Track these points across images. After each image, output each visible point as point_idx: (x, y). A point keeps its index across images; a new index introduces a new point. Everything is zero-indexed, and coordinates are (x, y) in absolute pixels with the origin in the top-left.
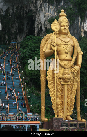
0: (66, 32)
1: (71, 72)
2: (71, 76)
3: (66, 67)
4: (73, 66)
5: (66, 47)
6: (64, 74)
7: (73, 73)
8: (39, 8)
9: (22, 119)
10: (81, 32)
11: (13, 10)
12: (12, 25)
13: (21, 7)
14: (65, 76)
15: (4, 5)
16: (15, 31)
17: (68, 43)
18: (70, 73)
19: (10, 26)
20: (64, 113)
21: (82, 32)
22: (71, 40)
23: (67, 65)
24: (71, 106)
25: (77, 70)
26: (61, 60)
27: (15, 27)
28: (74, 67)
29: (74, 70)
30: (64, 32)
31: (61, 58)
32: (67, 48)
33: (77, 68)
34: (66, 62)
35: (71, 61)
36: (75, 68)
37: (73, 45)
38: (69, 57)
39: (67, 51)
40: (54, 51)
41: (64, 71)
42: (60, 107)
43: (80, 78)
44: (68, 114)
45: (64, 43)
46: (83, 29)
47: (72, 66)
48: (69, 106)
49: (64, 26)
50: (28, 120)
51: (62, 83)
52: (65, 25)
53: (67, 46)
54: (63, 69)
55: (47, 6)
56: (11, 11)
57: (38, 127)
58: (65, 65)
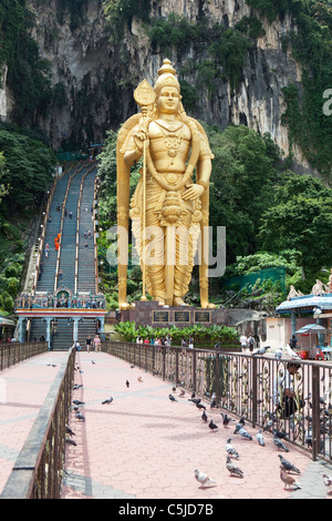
0: (173, 108)
1: (184, 199)
2: (184, 206)
3: (172, 187)
4: (188, 186)
5: (172, 143)
6: (166, 203)
7: (188, 201)
8: (142, 68)
9: (66, 305)
10: (233, 115)
11: (99, 78)
12: (96, 108)
13: (116, 70)
14: (168, 208)
15: (78, 68)
16: (104, 120)
17: (177, 134)
18: (181, 201)
19: (93, 111)
20: (166, 291)
21: (235, 116)
22: (185, 126)
23: (173, 184)
24: (184, 275)
25: (196, 193)
26: (161, 172)
27: (104, 114)
28: (191, 187)
29: (190, 193)
30: (168, 107)
31: (159, 168)
32: (172, 145)
33: (197, 189)
34: (171, 176)
35: (184, 173)
36: (192, 190)
37: (188, 136)
38: (178, 164)
39: (172, 151)
41: (166, 196)
42: (158, 279)
43: (207, 213)
44: (177, 293)
45: (167, 133)
46: (237, 108)
47: (185, 186)
48: (178, 275)
49: (168, 95)
50: (81, 306)
51: (163, 223)
52: (170, 92)
53: (172, 140)
54: (164, 192)
55: (158, 61)
56: (93, 79)
57: (103, 323)
58: (170, 183)
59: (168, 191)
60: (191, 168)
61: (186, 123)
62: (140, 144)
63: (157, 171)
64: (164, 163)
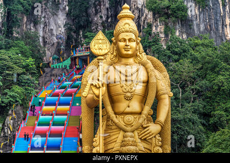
1: (141, 139)
3: (129, 128)
4: (145, 126)
5: (127, 87)
6: (123, 144)
7: (145, 140)
10: (226, 26)
18: (139, 140)
21: (228, 26)
23: (131, 125)
25: (153, 132)
26: (118, 114)
28: (148, 127)
29: (146, 133)
30: (125, 53)
31: (117, 111)
32: (128, 89)
33: (154, 128)
34: (128, 118)
35: (140, 113)
36: (148, 130)
38: (135, 106)
39: (129, 94)
40: (98, 97)
41: (124, 137)
47: (142, 126)
49: (125, 40)
52: (127, 38)
54: (122, 133)
58: (127, 125)
59: (125, 131)
60: (147, 109)
61: (144, 65)
62: (96, 91)
63: (115, 113)
64: (122, 106)
